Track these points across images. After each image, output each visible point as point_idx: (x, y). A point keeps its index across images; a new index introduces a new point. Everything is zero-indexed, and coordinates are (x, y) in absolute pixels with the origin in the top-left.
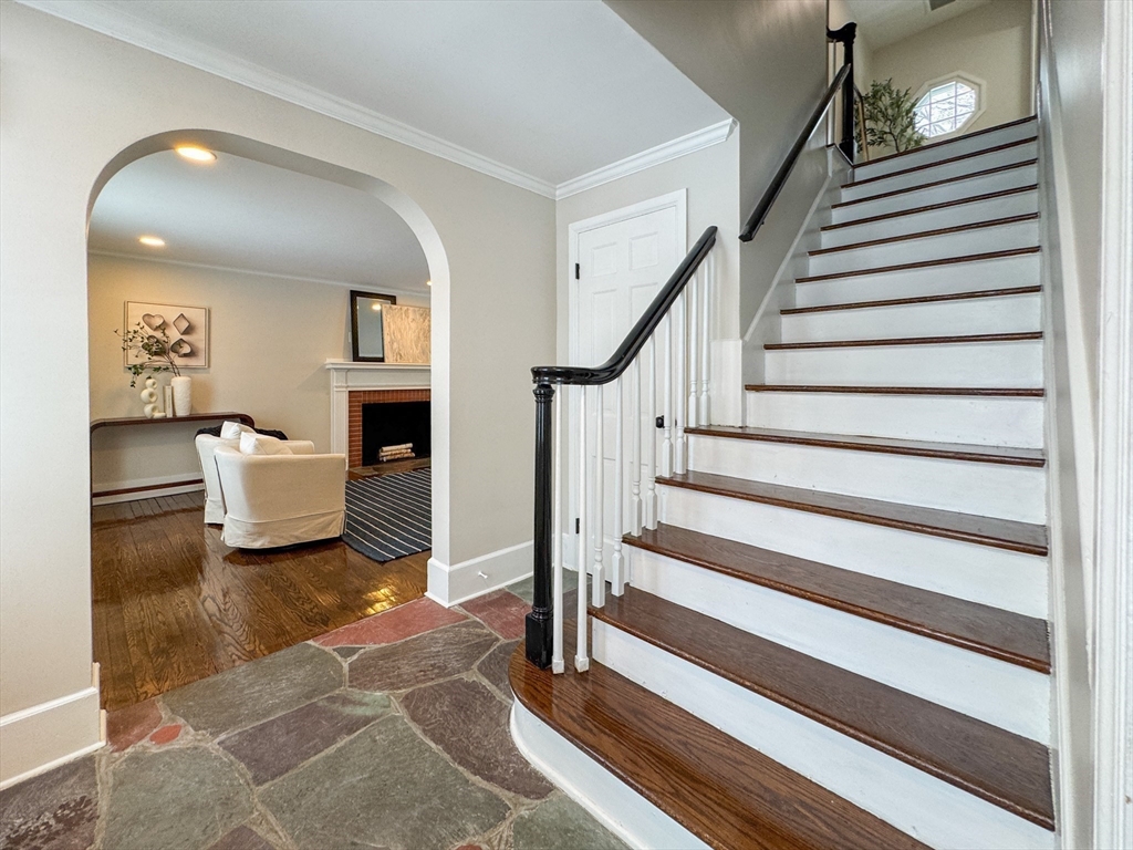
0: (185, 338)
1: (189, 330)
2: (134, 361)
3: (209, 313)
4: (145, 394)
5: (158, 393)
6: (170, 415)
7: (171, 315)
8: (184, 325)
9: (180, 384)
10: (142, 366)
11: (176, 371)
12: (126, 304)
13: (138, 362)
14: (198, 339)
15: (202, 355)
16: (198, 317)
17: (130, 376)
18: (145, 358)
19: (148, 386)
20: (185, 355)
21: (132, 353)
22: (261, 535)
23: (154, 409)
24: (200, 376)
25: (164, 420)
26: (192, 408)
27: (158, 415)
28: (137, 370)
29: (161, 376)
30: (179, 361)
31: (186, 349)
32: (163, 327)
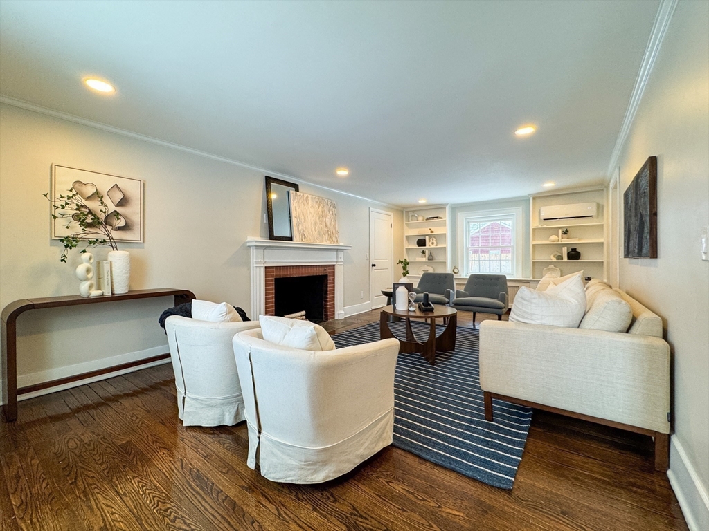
0: (119, 210)
1: (123, 202)
2: (63, 232)
3: (143, 186)
4: (81, 269)
5: (93, 268)
6: (108, 293)
7: (104, 185)
8: (119, 196)
9: (118, 260)
10: (75, 239)
11: (114, 245)
12: (52, 169)
13: (70, 233)
14: (132, 211)
15: (137, 228)
16: (132, 189)
17: (59, 250)
18: (77, 229)
19: (84, 262)
20: (120, 229)
21: (61, 222)
23: (91, 287)
24: (136, 251)
25: (102, 300)
26: (130, 287)
27: (95, 293)
28: (69, 242)
29: (98, 248)
30: (116, 235)
31: (122, 223)
32: (97, 195)
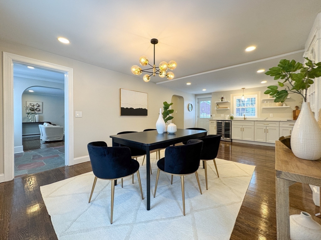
0: (38, 108)
1: (39, 106)
2: (28, 112)
3: (43, 103)
4: (30, 118)
5: (32, 118)
6: (35, 122)
7: (35, 103)
8: (38, 105)
9: (37, 116)
10: (29, 113)
11: (36, 114)
12: (26, 102)
13: (29, 112)
14: (41, 108)
15: (41, 111)
16: (40, 104)
17: (27, 115)
18: (30, 111)
19: (30, 117)
20: (38, 111)
21: (27, 110)
22: (48, 139)
23: (32, 121)
24: (41, 115)
26: (39, 121)
27: (32, 122)
28: (28, 114)
29: (33, 115)
30: (36, 112)
31: (38, 110)
32: (33, 106)
